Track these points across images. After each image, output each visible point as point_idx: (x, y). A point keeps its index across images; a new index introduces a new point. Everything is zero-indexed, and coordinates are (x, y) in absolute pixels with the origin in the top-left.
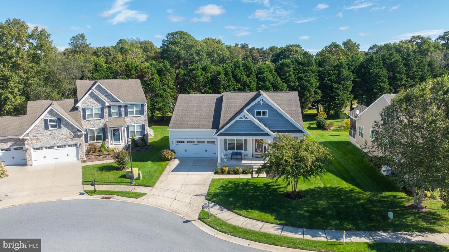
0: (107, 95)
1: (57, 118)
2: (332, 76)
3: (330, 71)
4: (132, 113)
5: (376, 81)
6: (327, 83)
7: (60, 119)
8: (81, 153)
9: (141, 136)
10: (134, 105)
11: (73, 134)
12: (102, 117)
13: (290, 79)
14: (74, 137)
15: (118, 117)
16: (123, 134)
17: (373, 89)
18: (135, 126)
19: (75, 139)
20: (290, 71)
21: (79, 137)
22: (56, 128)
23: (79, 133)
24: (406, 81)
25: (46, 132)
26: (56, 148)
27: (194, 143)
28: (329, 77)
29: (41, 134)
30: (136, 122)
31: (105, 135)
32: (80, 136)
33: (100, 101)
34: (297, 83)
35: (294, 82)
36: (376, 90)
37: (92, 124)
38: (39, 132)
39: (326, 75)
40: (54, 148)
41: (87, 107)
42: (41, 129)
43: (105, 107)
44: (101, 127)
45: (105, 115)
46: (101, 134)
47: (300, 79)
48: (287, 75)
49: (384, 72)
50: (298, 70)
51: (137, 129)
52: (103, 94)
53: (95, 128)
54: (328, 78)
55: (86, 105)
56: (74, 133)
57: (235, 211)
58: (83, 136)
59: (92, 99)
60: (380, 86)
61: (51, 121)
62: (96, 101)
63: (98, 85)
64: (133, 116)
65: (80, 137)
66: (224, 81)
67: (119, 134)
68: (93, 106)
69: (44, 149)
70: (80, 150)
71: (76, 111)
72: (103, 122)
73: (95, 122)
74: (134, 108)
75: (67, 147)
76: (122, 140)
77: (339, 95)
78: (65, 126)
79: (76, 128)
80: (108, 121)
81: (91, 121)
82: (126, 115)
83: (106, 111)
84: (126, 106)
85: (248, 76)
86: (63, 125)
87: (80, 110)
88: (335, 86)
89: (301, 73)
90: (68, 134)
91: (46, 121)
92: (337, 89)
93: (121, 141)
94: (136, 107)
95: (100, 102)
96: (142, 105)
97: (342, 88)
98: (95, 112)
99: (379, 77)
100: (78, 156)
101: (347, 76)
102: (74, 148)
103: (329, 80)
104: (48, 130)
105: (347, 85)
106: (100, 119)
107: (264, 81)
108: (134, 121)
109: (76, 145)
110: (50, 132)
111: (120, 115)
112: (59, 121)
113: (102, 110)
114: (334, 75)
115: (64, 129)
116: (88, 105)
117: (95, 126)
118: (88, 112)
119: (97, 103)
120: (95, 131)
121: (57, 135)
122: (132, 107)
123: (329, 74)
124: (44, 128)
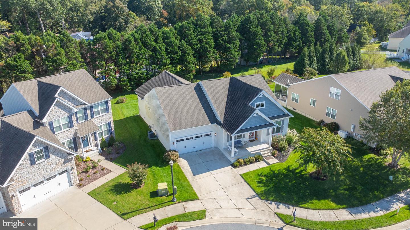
0: (71, 99)
1: (43, 148)
2: (224, 36)
3: (222, 32)
4: (98, 112)
5: (255, 38)
6: (221, 43)
7: (47, 148)
8: (74, 177)
9: (108, 135)
10: (99, 104)
11: (63, 160)
12: (71, 126)
13: (193, 42)
14: (64, 163)
15: (84, 121)
16: (91, 138)
17: (254, 46)
18: (102, 125)
19: (66, 164)
20: (191, 34)
21: (69, 161)
22: (43, 160)
23: (70, 157)
24: (274, 36)
25: (33, 168)
26: (45, 182)
27: (193, 138)
28: (221, 37)
29: (27, 172)
30: (102, 121)
31: (77, 145)
32: (71, 159)
33: (67, 108)
34: (199, 46)
35: (196, 45)
36: (256, 46)
37: (61, 138)
38: (24, 171)
39: (219, 36)
40: (43, 183)
41: (53, 120)
42: (26, 166)
43: (72, 114)
44: (71, 137)
45: (74, 124)
46: (72, 145)
47: (200, 41)
48: (190, 38)
49: (259, 30)
50: (197, 32)
51: (104, 129)
52: (67, 99)
53: (65, 141)
54: (221, 39)
55: (52, 117)
56: (64, 158)
57: (301, 206)
58: (74, 159)
59: (57, 109)
60: (258, 43)
61: (38, 153)
62: (62, 110)
63: (62, 91)
64: (99, 116)
65: (71, 161)
66: (136, 49)
67: (88, 139)
68: (60, 116)
69: (32, 188)
70: (73, 175)
71: (41, 127)
72: (72, 131)
73: (65, 133)
74: (99, 107)
75: (58, 176)
76: (90, 144)
77: (231, 54)
78: (53, 154)
79: (65, 152)
80: (77, 129)
81: (60, 134)
82: (92, 116)
83: (74, 118)
84: (91, 107)
85: (155, 41)
86: (51, 153)
87: (47, 124)
88: (228, 45)
89: (200, 35)
90: (58, 162)
91: (31, 156)
92: (229, 48)
93: (90, 146)
94: (101, 105)
95: (67, 110)
96: (107, 102)
97: (233, 47)
98: (63, 122)
99: (257, 35)
100: (70, 182)
101: (236, 36)
102: (65, 175)
103: (222, 40)
104: (35, 165)
105: (237, 44)
106: (69, 129)
107: (172, 46)
108: (100, 121)
109: (66, 171)
110: (37, 166)
111: (86, 118)
112: (46, 150)
113: (70, 118)
114: (225, 36)
115: (54, 158)
116: (54, 117)
117: (65, 138)
118: (55, 125)
119: (63, 112)
120: (65, 143)
121: (46, 167)
122: (97, 106)
123: (221, 34)
124: (29, 165)
